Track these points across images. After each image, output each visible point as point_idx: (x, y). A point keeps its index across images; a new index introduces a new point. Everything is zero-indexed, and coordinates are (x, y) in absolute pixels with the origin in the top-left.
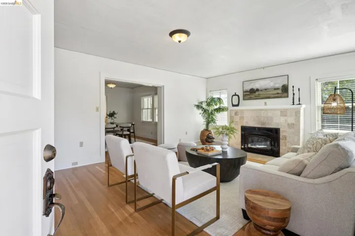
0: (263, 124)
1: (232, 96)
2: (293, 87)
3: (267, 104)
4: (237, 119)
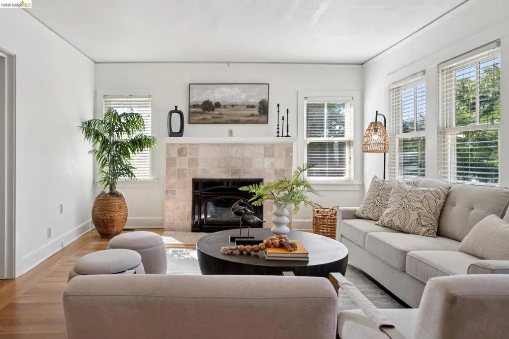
0: (236, 171)
1: (171, 113)
2: (278, 105)
3: (234, 133)
4: (183, 163)
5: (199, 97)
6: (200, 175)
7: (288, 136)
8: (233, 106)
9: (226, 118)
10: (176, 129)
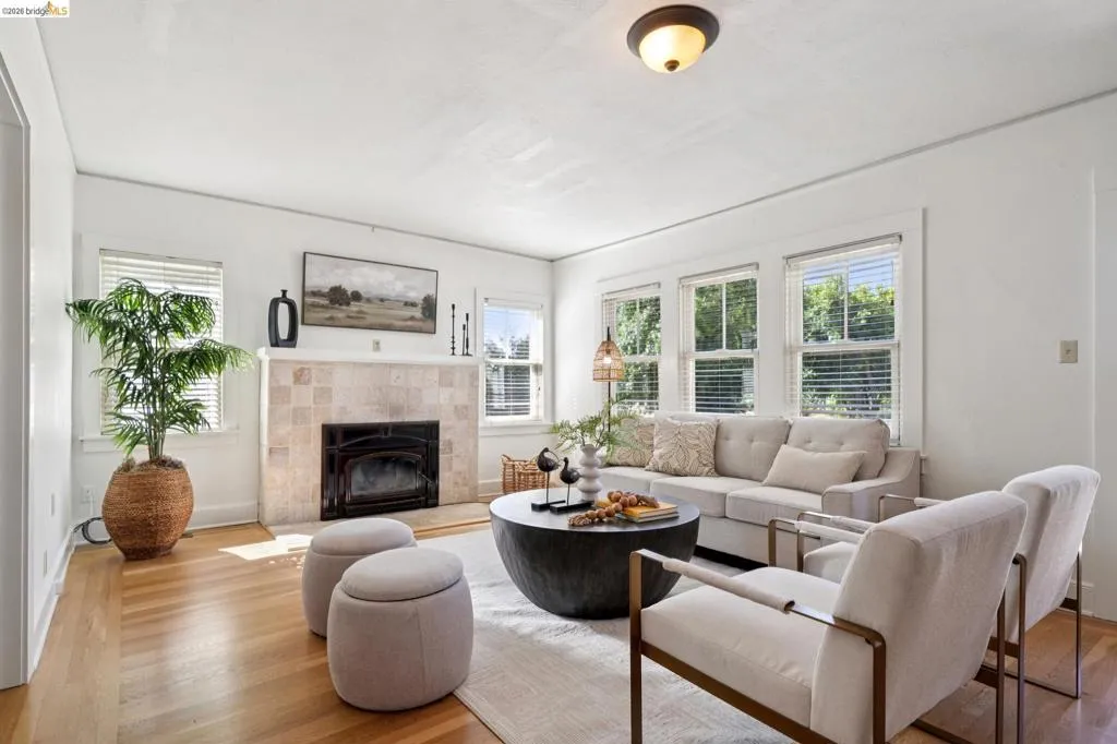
1: (275, 303)
2: (453, 307)
3: (382, 345)
4: (304, 396)
5: (322, 279)
6: (337, 418)
7: (467, 354)
8: (382, 300)
9: (370, 320)
10: (284, 333)
